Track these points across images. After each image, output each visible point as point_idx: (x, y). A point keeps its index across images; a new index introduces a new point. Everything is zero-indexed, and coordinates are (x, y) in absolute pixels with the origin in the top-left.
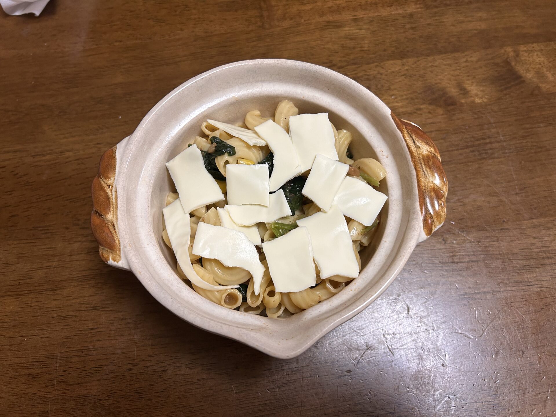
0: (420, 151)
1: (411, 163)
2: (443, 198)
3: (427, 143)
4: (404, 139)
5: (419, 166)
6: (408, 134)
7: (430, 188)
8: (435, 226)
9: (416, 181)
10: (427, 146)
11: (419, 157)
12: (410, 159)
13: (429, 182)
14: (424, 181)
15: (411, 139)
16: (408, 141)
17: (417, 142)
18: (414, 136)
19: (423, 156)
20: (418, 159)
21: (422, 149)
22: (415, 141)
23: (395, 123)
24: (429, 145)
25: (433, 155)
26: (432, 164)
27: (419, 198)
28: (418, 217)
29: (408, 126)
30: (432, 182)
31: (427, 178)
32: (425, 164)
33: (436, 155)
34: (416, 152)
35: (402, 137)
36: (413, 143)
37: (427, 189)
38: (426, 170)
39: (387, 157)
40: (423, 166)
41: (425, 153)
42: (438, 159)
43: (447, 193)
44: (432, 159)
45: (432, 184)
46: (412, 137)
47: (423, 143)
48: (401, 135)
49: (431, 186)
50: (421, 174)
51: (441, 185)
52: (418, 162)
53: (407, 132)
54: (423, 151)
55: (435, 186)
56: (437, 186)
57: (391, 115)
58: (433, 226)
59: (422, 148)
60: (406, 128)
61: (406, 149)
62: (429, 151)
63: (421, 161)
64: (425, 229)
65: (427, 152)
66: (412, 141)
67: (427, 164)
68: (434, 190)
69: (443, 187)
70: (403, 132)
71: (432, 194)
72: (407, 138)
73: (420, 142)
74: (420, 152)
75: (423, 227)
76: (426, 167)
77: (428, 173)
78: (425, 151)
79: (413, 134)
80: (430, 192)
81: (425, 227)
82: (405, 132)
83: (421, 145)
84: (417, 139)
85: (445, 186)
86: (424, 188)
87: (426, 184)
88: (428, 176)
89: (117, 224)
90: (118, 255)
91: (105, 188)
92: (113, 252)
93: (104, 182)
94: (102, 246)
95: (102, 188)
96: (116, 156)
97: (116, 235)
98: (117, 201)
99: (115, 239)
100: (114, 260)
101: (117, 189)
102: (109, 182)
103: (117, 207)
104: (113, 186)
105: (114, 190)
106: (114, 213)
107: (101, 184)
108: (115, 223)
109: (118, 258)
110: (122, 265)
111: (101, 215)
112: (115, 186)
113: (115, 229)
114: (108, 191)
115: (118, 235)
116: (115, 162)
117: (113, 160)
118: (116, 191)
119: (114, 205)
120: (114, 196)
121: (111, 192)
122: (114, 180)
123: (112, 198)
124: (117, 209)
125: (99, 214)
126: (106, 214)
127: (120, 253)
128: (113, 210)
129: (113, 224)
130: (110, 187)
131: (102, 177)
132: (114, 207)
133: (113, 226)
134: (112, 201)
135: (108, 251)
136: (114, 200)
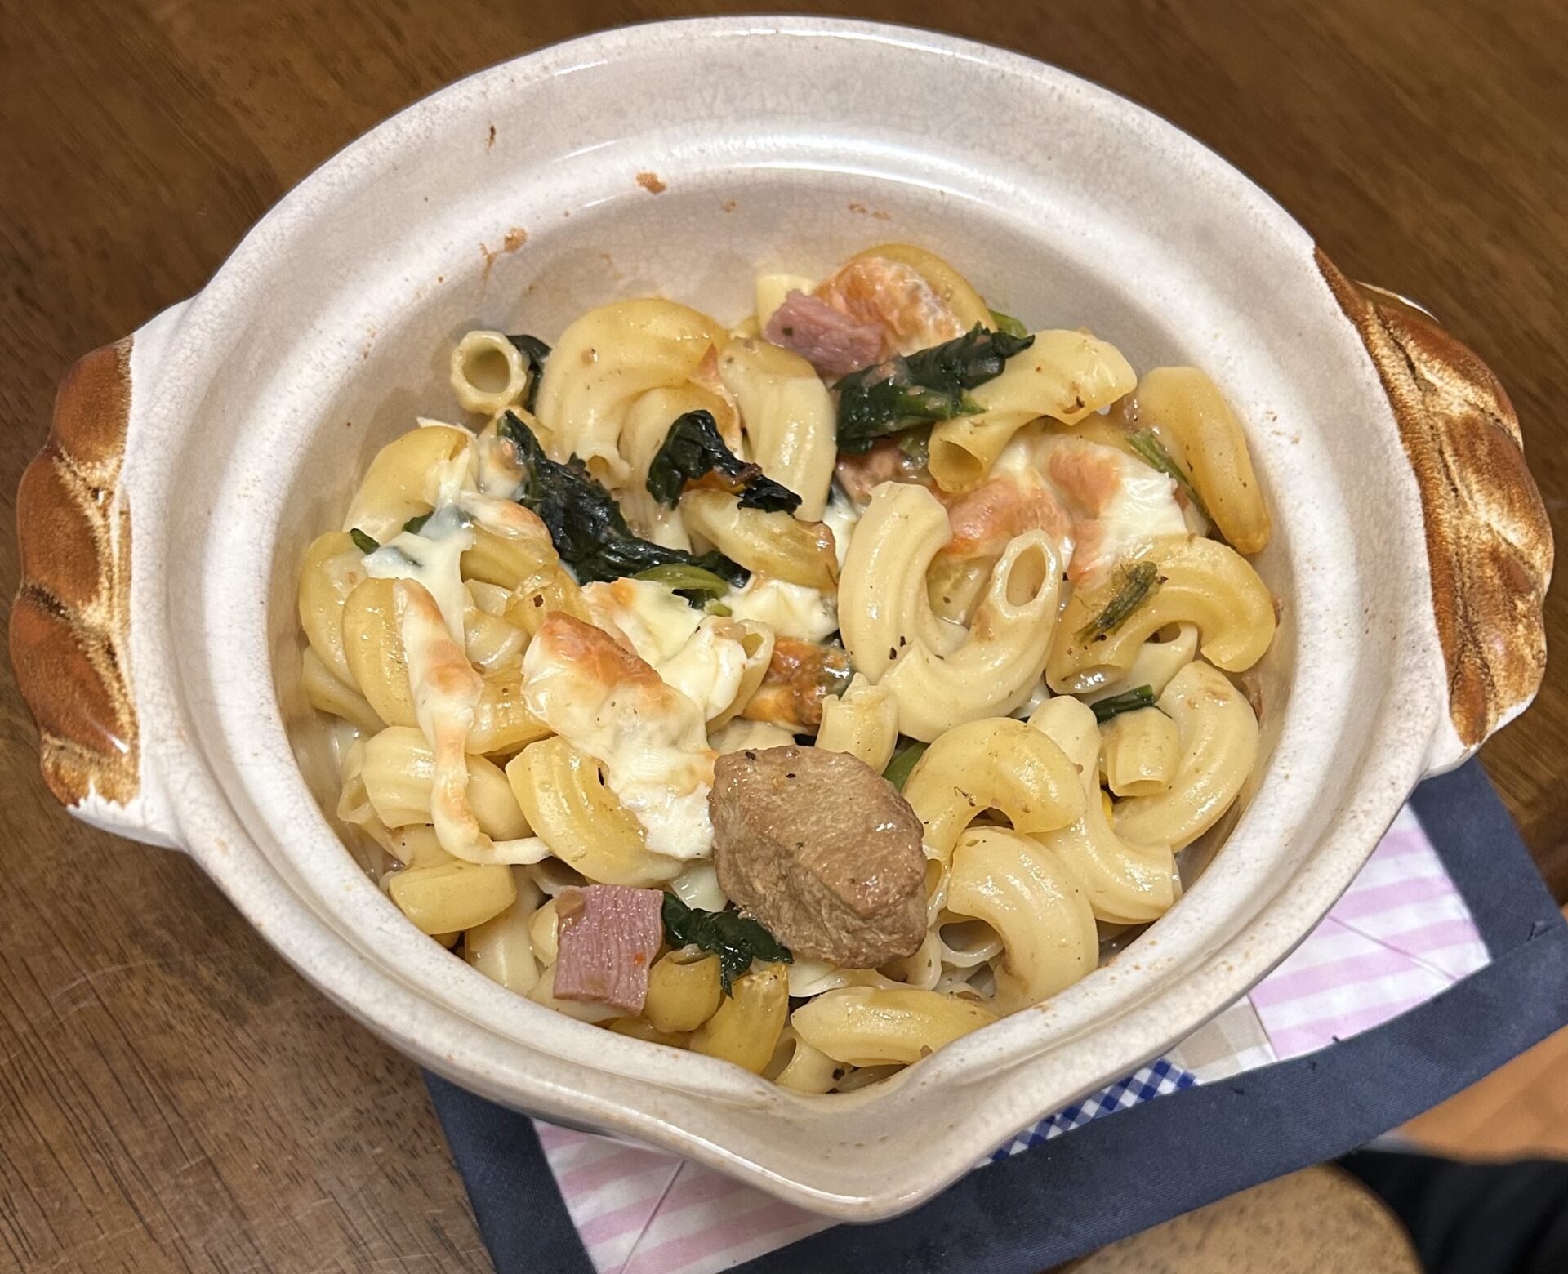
0: (1437, 406)
1: (1399, 452)
2: (1534, 593)
3: (1466, 374)
4: (1370, 353)
5: (1432, 462)
6: (1386, 335)
7: (1480, 550)
8: (1499, 708)
9: (1419, 521)
10: (1468, 383)
11: (1432, 427)
12: (1397, 434)
13: (1475, 526)
14: (1455, 522)
15: (1401, 355)
16: (1385, 361)
17: (1422, 368)
18: (1412, 343)
19: (1449, 421)
20: (1430, 432)
21: (1443, 395)
22: (1417, 364)
23: (1334, 290)
24: (1474, 381)
25: (1491, 420)
26: (1489, 454)
27: (1434, 588)
28: (1429, 664)
29: (1384, 304)
30: (1488, 525)
31: (1468, 512)
32: (1456, 452)
33: (1505, 421)
34: (1420, 407)
35: (1360, 344)
36: (1408, 371)
37: (1468, 551)
38: (1463, 479)
39: (1296, 441)
40: (1450, 460)
41: (1457, 411)
42: (1510, 436)
43: (1547, 579)
44: (1488, 435)
45: (1489, 536)
46: (1402, 348)
47: (1450, 370)
48: (1357, 337)
49: (1484, 543)
50: (1442, 491)
51: (1526, 540)
52: (1431, 444)
53: (1381, 329)
54: (1451, 404)
55: (1499, 545)
56: (1510, 544)
57: (1316, 256)
58: (1491, 705)
59: (1447, 392)
60: (1377, 311)
61: (1379, 393)
62: (1474, 406)
63: (1441, 443)
64: (1460, 712)
65: (1466, 408)
66: (1404, 363)
67: (1467, 453)
68: (1494, 556)
69: (1534, 547)
70: (1366, 327)
71: (1489, 573)
72: (1383, 351)
73: (1437, 366)
74: (1438, 409)
75: (1451, 704)
76: (1462, 468)
77: (1470, 492)
78: (1460, 404)
79: (1409, 337)
80: (1481, 566)
81: (1456, 707)
82: (1375, 328)
83: (1441, 379)
84: (1424, 356)
85: (1540, 547)
86: (1452, 548)
87: (1464, 533)
88: (1469, 502)
89: (127, 646)
90: (128, 775)
91: (76, 496)
92: (105, 760)
93: (76, 476)
94: (55, 735)
95: (63, 498)
96: (129, 373)
97: (120, 690)
98: (129, 552)
99: (117, 705)
100: (109, 793)
101: (128, 506)
102: (98, 474)
103: (130, 578)
104: (111, 493)
105: (115, 507)
106: (115, 600)
107: (61, 481)
108: (116, 640)
109: (125, 786)
110: (144, 816)
111: (59, 607)
112: (124, 491)
113: (115, 665)
114: (91, 511)
115: (129, 690)
116: (126, 395)
117: (116, 389)
118: (125, 514)
119: (116, 570)
120: (115, 534)
121: (105, 516)
122: (119, 467)
123: (108, 541)
124: (129, 586)
125: (48, 600)
126: (79, 603)
127: (136, 766)
128: (111, 588)
129: (110, 645)
130: (101, 495)
131: (65, 455)
132: (116, 577)
133: (110, 652)
134: (107, 551)
135: (81, 755)
136: (115, 548)
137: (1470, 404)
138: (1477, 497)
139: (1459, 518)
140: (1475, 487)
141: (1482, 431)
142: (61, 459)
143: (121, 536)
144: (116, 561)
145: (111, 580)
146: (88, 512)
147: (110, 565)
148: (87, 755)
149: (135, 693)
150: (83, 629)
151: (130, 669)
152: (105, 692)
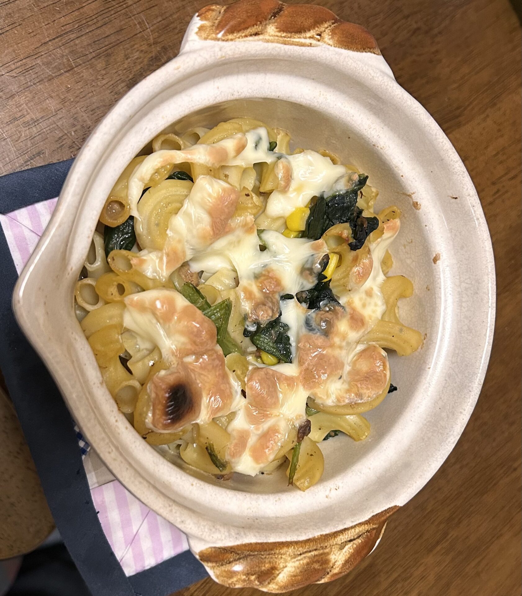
0: (335, 550)
1: (317, 534)
2: (258, 583)
3: (347, 562)
4: (357, 525)
5: (312, 546)
6: (364, 531)
7: (276, 562)
8: (213, 568)
9: (289, 539)
10: (343, 562)
11: (326, 547)
12: (324, 533)
13: (286, 561)
14: (288, 553)
15: (355, 537)
16: (353, 530)
17: (350, 545)
18: (360, 541)
19: (328, 554)
20: (324, 546)
21: (339, 552)
22: (352, 543)
23: (382, 512)
24: (344, 565)
25: (329, 570)
26: (314, 568)
27: (261, 544)
28: (231, 539)
29: (377, 531)
30: (286, 567)
31: (292, 559)
32: (315, 556)
33: (328, 576)
34: (335, 543)
35: (360, 521)
36: (349, 539)
37: (276, 558)
38: (305, 557)
39: (327, 497)
40: (313, 553)
41: (333, 557)
42: (322, 578)
43: (265, 590)
44: (322, 569)
45: (281, 566)
46: (358, 537)
47: (349, 556)
48: (363, 520)
49: (279, 564)
50: (300, 549)
51: (279, 581)
52: (319, 546)
53: (366, 530)
54: (335, 555)
55: (278, 570)
56: (278, 575)
57: (396, 506)
58: (214, 564)
59: (340, 554)
60: (374, 529)
61: (341, 527)
62: (334, 564)
63: (319, 550)
64: (211, 551)
65: (333, 561)
66: (352, 538)
67: (315, 560)
68: (274, 568)
69: (277, 584)
70: (367, 524)
71: (267, 565)
72: (358, 530)
73: (351, 551)
74: (333, 550)
75: (215, 548)
76: (309, 558)
77: (300, 560)
78: (335, 558)
79: (363, 540)
80: (270, 562)
81: (213, 549)
82: (367, 527)
83: (346, 552)
84: (355, 546)
85: (277, 587)
86: (277, 551)
87: (283, 557)
88: (296, 559)
89: (259, 40)
90: (208, 36)
91: (318, 27)
92: (214, 28)
93: (326, 28)
94: (225, 11)
95: (317, 23)
96: (366, 52)
97: (241, 36)
98: (295, 45)
99: (235, 34)
100: (201, 28)
101: (313, 46)
102: (327, 36)
103: (285, 44)
104: (319, 41)
105: (313, 42)
106: (277, 38)
107: (324, 23)
108: (261, 37)
109: (204, 35)
110: (192, 40)
111: (275, 17)
112: (319, 45)
113: (251, 35)
114: (312, 33)
115: (241, 39)
116: (358, 50)
117: (359, 47)
118: (310, 45)
119: (289, 39)
120: (303, 41)
121: (310, 37)
122: (329, 45)
123: (300, 38)
124: (282, 43)
125: (278, 13)
126: (276, 24)
127: (212, 39)
128: (281, 37)
129: (259, 34)
130: (318, 37)
131: (335, 25)
132: (286, 39)
133: (256, 34)
134: (296, 37)
135: (216, 19)
136: (297, 40)
137: (335, 562)
138: (298, 563)
139: (289, 555)
140: (301, 562)
141: (324, 566)
142: (333, 23)
143: (302, 43)
144: (292, 40)
145: (284, 37)
146: (312, 31)
147: (290, 37)
148: (217, 22)
149: (239, 41)
150: (266, 25)
151: (249, 41)
152: (240, 30)
